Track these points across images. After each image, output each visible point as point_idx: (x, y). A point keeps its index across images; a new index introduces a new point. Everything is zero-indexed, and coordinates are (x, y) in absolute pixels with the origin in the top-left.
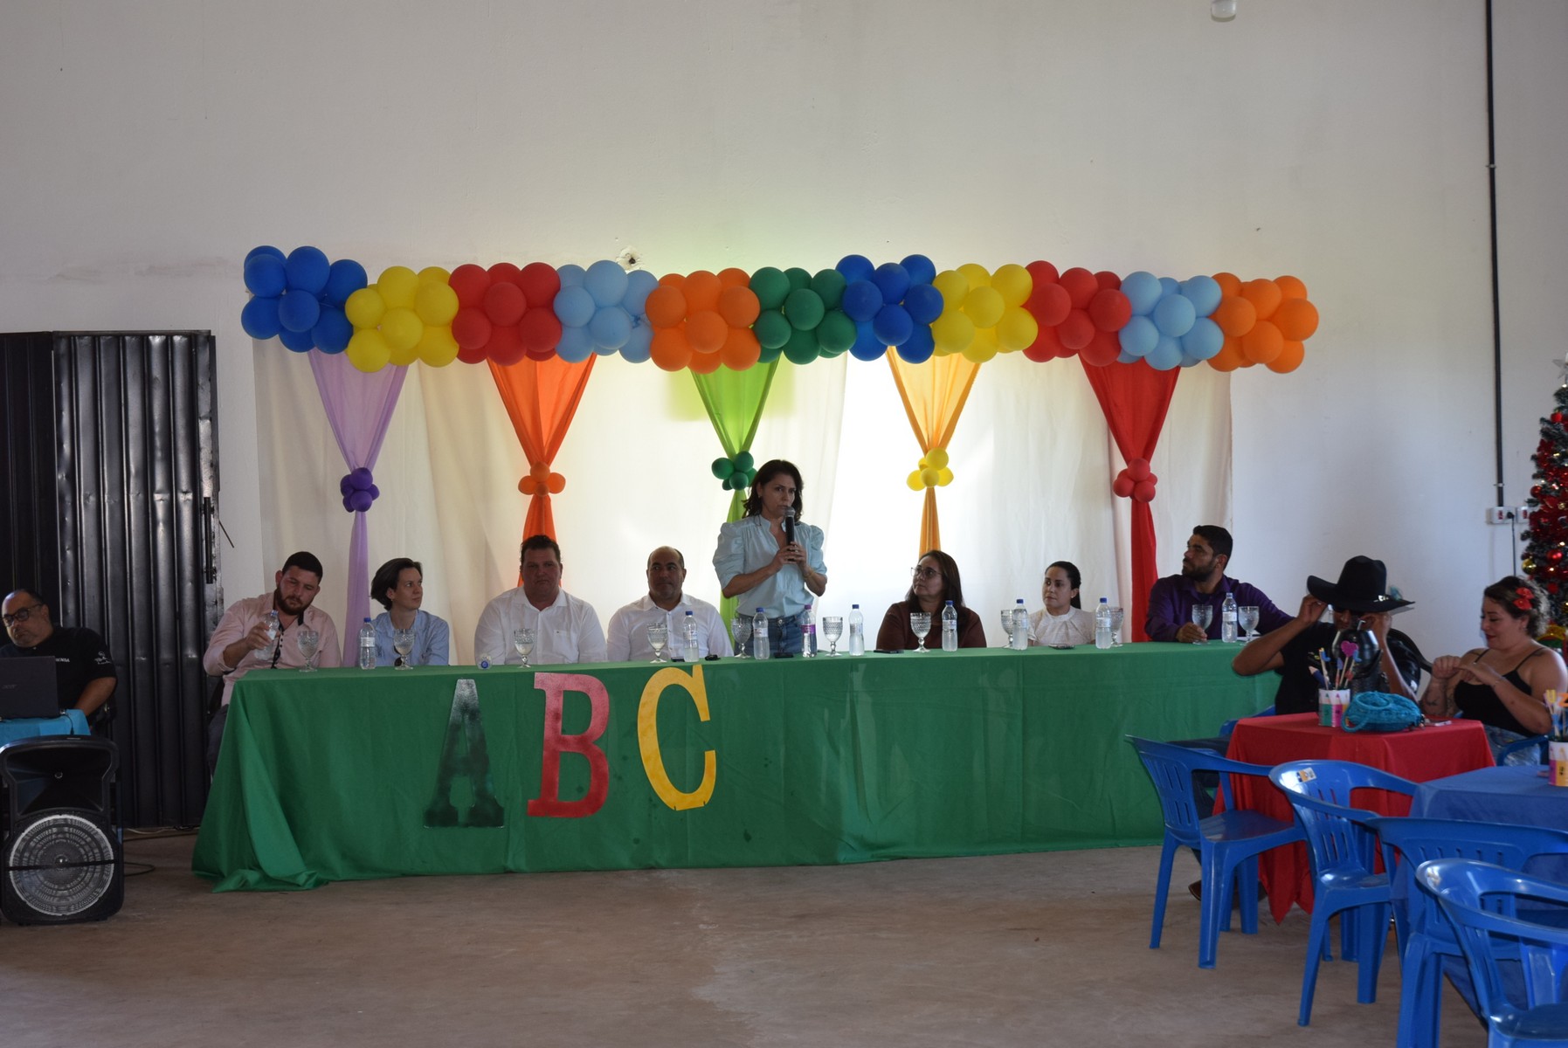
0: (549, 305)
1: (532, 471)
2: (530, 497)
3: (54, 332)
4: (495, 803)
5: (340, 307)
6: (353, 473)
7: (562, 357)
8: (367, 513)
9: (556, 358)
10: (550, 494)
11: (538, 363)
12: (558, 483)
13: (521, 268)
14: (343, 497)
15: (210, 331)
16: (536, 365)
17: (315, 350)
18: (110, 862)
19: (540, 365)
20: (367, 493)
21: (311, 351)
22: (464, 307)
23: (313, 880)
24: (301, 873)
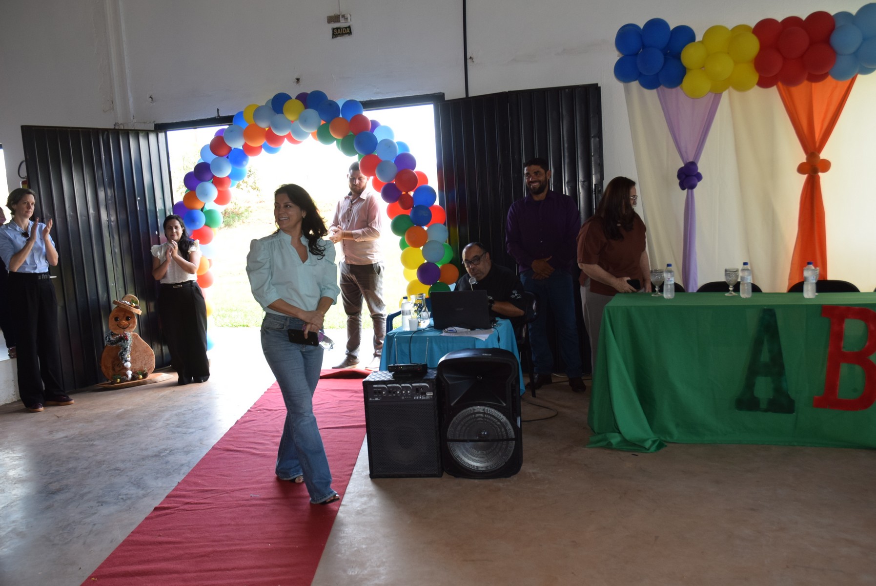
0: (827, 40)
1: (807, 159)
2: (805, 177)
3: (509, 92)
4: (788, 396)
5: (677, 57)
6: (685, 166)
7: (834, 77)
8: (695, 190)
9: (829, 78)
10: (820, 174)
11: (813, 84)
12: (826, 166)
13: (804, 18)
14: (678, 181)
15: (597, 84)
16: (811, 86)
17: (662, 88)
18: (512, 439)
19: (815, 85)
20: (695, 178)
21: (659, 88)
22: (763, 48)
23: (656, 444)
24: (648, 439)
